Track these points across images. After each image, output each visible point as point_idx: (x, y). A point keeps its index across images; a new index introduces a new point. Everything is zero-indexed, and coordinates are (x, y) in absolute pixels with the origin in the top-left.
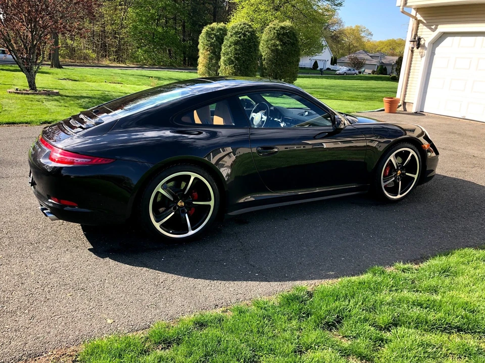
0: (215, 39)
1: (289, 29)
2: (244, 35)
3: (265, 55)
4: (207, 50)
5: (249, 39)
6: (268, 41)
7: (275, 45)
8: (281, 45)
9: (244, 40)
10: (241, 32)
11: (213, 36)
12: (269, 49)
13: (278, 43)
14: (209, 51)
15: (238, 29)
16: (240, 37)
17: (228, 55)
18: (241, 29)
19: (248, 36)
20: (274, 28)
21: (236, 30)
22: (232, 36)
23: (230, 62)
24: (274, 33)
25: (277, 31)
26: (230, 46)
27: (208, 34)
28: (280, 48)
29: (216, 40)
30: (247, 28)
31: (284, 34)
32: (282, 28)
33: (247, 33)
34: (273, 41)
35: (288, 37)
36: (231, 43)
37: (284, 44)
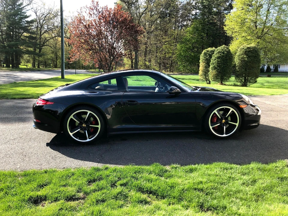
0: (208, 56)
1: (252, 48)
2: (223, 53)
3: (238, 64)
4: (204, 63)
5: (226, 55)
6: (239, 56)
7: (243, 58)
8: (247, 58)
9: (223, 56)
10: (222, 52)
11: (207, 55)
12: (240, 60)
13: (245, 56)
14: (205, 63)
15: (220, 50)
16: (221, 54)
17: (213, 64)
18: (222, 50)
19: (226, 54)
20: (243, 48)
21: (219, 51)
22: (216, 54)
23: (215, 68)
24: (243, 51)
25: (245, 50)
26: (215, 60)
27: (205, 54)
28: (246, 59)
29: (209, 57)
30: (226, 49)
31: (249, 51)
32: (248, 48)
33: (225, 52)
34: (242, 56)
35: (252, 53)
36: (215, 58)
37: (249, 57)
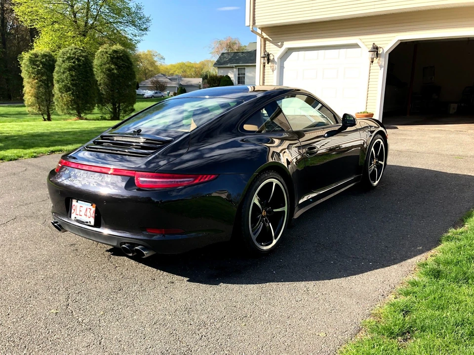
0: (41, 66)
1: (122, 53)
2: (78, 60)
3: (100, 80)
4: (34, 78)
5: (85, 64)
6: (101, 66)
7: (110, 70)
8: (116, 69)
9: (79, 65)
10: (74, 58)
11: (38, 63)
12: (105, 73)
13: (113, 66)
14: (37, 79)
15: (70, 54)
16: (74, 62)
17: (62, 82)
18: (73, 54)
19: (83, 61)
20: (107, 52)
21: (69, 55)
22: (64, 61)
23: (67, 89)
24: (108, 57)
25: (109, 54)
26: (64, 73)
27: (33, 61)
28: (115, 71)
29: (43, 67)
30: (80, 53)
31: (118, 58)
32: (115, 52)
33: (80, 58)
34: (108, 65)
35: (123, 60)
36: (65, 69)
37: (119, 68)
